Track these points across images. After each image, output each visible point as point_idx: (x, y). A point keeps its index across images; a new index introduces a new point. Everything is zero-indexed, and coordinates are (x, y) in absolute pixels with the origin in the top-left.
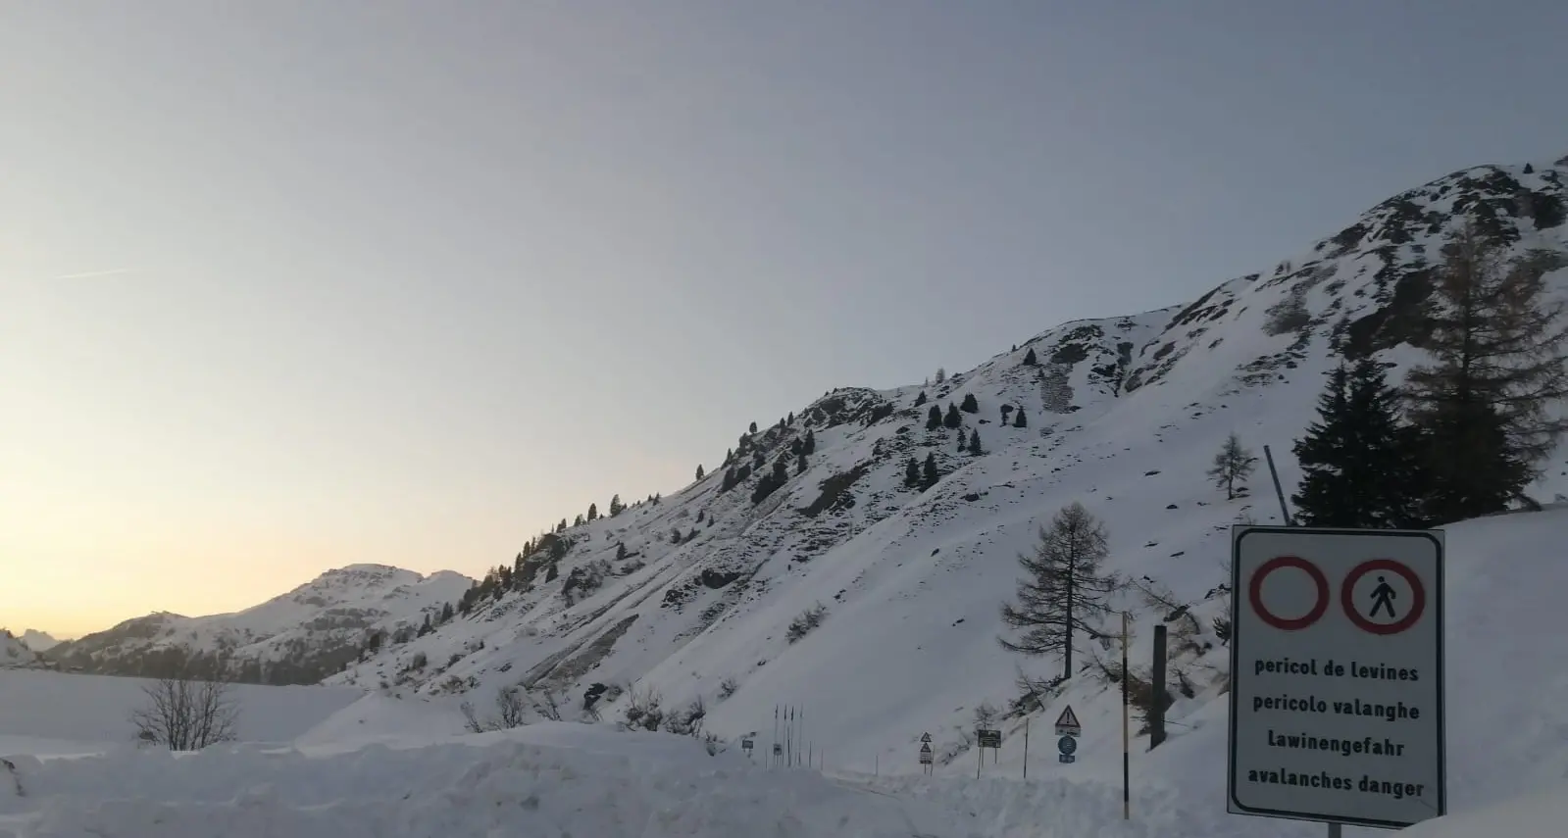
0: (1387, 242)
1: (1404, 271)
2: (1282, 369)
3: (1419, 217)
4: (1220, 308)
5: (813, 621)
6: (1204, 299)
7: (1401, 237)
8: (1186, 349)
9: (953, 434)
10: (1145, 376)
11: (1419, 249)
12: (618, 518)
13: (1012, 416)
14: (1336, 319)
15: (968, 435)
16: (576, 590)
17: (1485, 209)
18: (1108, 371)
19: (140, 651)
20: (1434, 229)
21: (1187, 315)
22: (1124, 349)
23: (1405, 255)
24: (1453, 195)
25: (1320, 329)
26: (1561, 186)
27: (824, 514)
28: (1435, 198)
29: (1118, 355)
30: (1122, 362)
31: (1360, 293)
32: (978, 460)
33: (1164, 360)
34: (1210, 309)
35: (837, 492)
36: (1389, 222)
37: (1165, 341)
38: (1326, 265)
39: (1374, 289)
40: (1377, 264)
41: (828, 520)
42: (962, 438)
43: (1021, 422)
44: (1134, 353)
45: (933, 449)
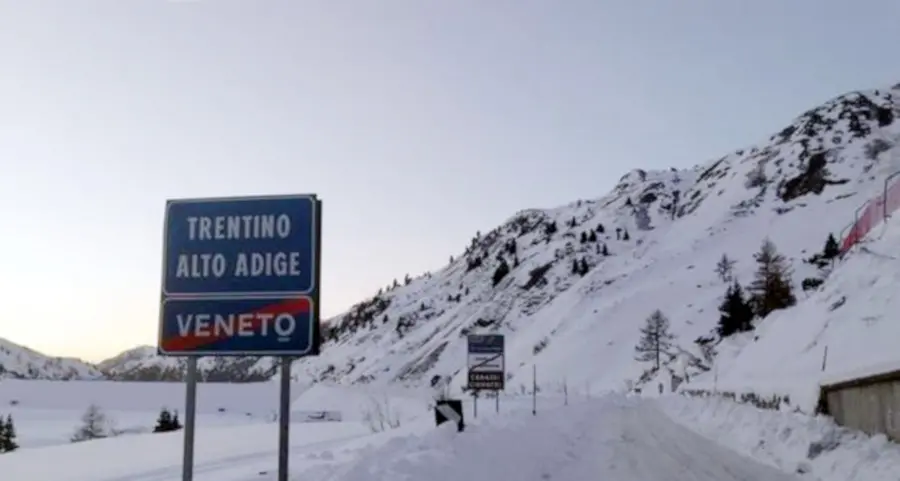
0: (805, 137)
1: (813, 153)
2: (753, 208)
3: (821, 122)
4: (723, 172)
5: (543, 345)
6: (715, 166)
7: (811, 133)
8: (707, 195)
9: (593, 245)
10: (687, 209)
11: (820, 140)
12: (410, 286)
13: (622, 234)
14: (779, 179)
15: (601, 245)
16: (403, 328)
17: (854, 117)
18: (668, 207)
19: (136, 368)
20: (829, 128)
21: (707, 174)
22: (676, 194)
23: (813, 144)
24: (839, 109)
25: (772, 185)
26: (892, 102)
27: (533, 289)
28: (830, 111)
29: (673, 198)
30: (675, 201)
31: (791, 165)
32: (607, 259)
33: (696, 200)
34: (718, 172)
35: (538, 276)
36: (807, 125)
37: (696, 189)
38: (776, 148)
39: (798, 163)
40: (799, 149)
41: (535, 291)
42: (598, 247)
43: (627, 237)
44: (681, 195)
45: (584, 254)
